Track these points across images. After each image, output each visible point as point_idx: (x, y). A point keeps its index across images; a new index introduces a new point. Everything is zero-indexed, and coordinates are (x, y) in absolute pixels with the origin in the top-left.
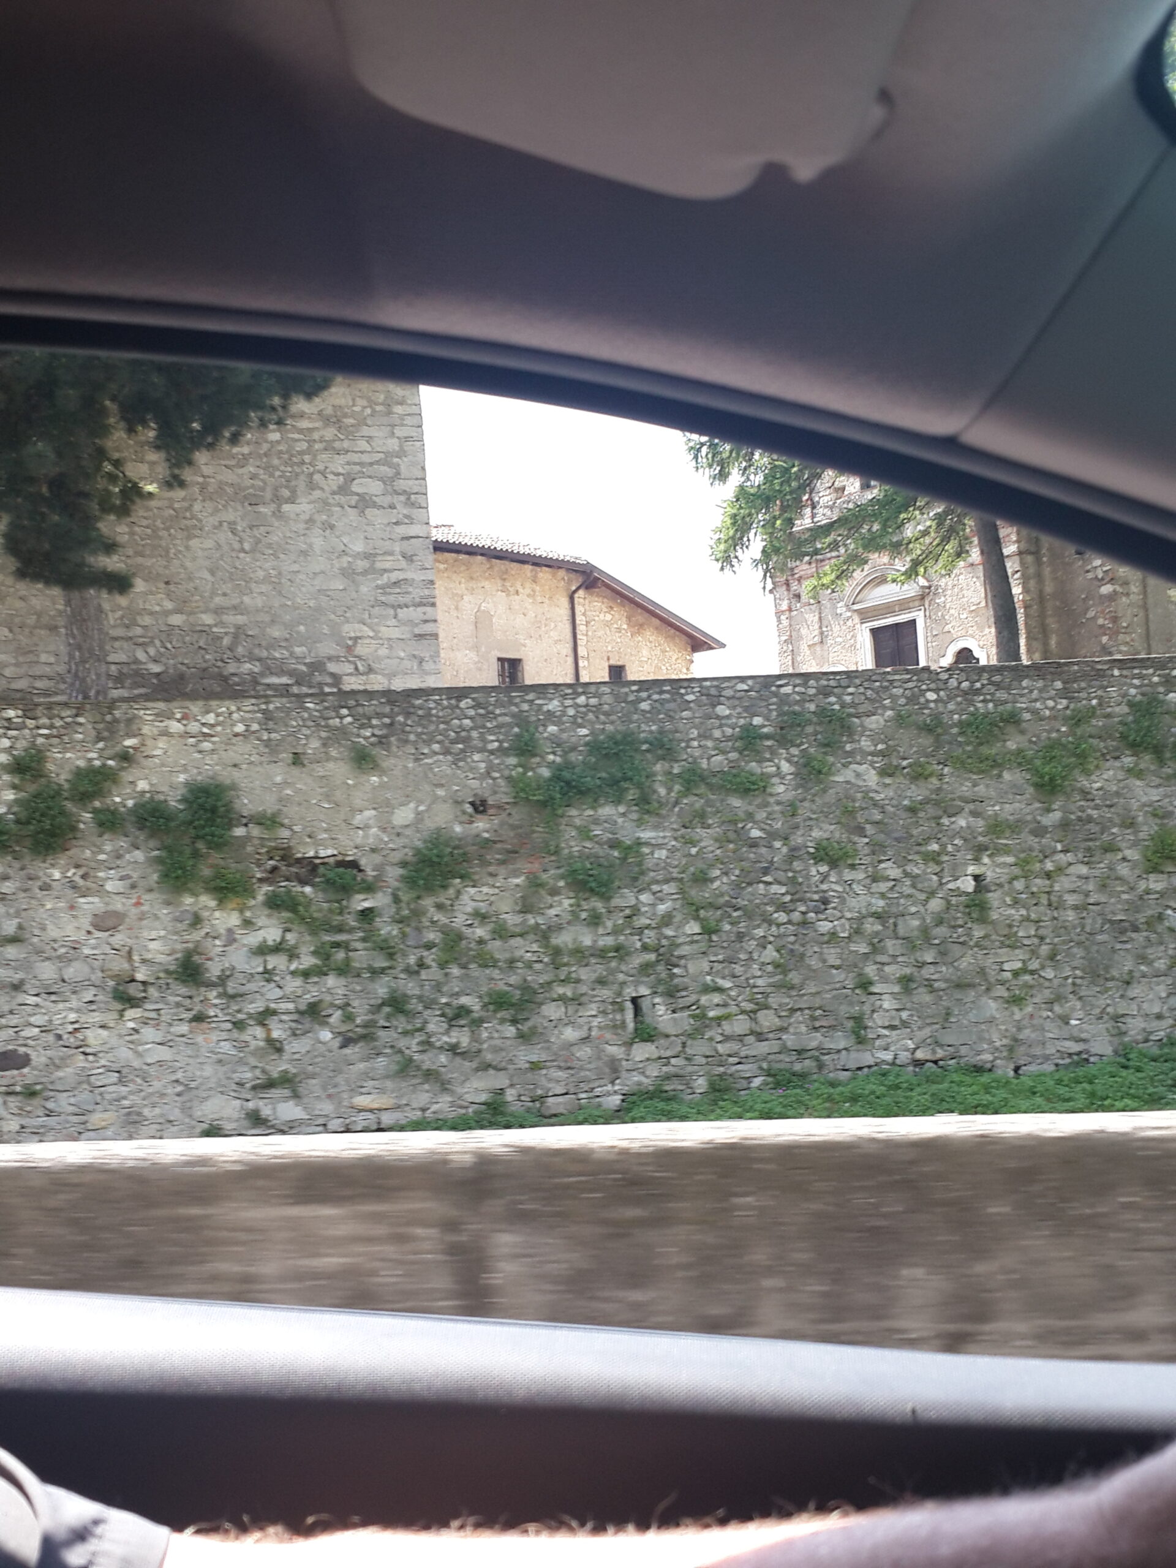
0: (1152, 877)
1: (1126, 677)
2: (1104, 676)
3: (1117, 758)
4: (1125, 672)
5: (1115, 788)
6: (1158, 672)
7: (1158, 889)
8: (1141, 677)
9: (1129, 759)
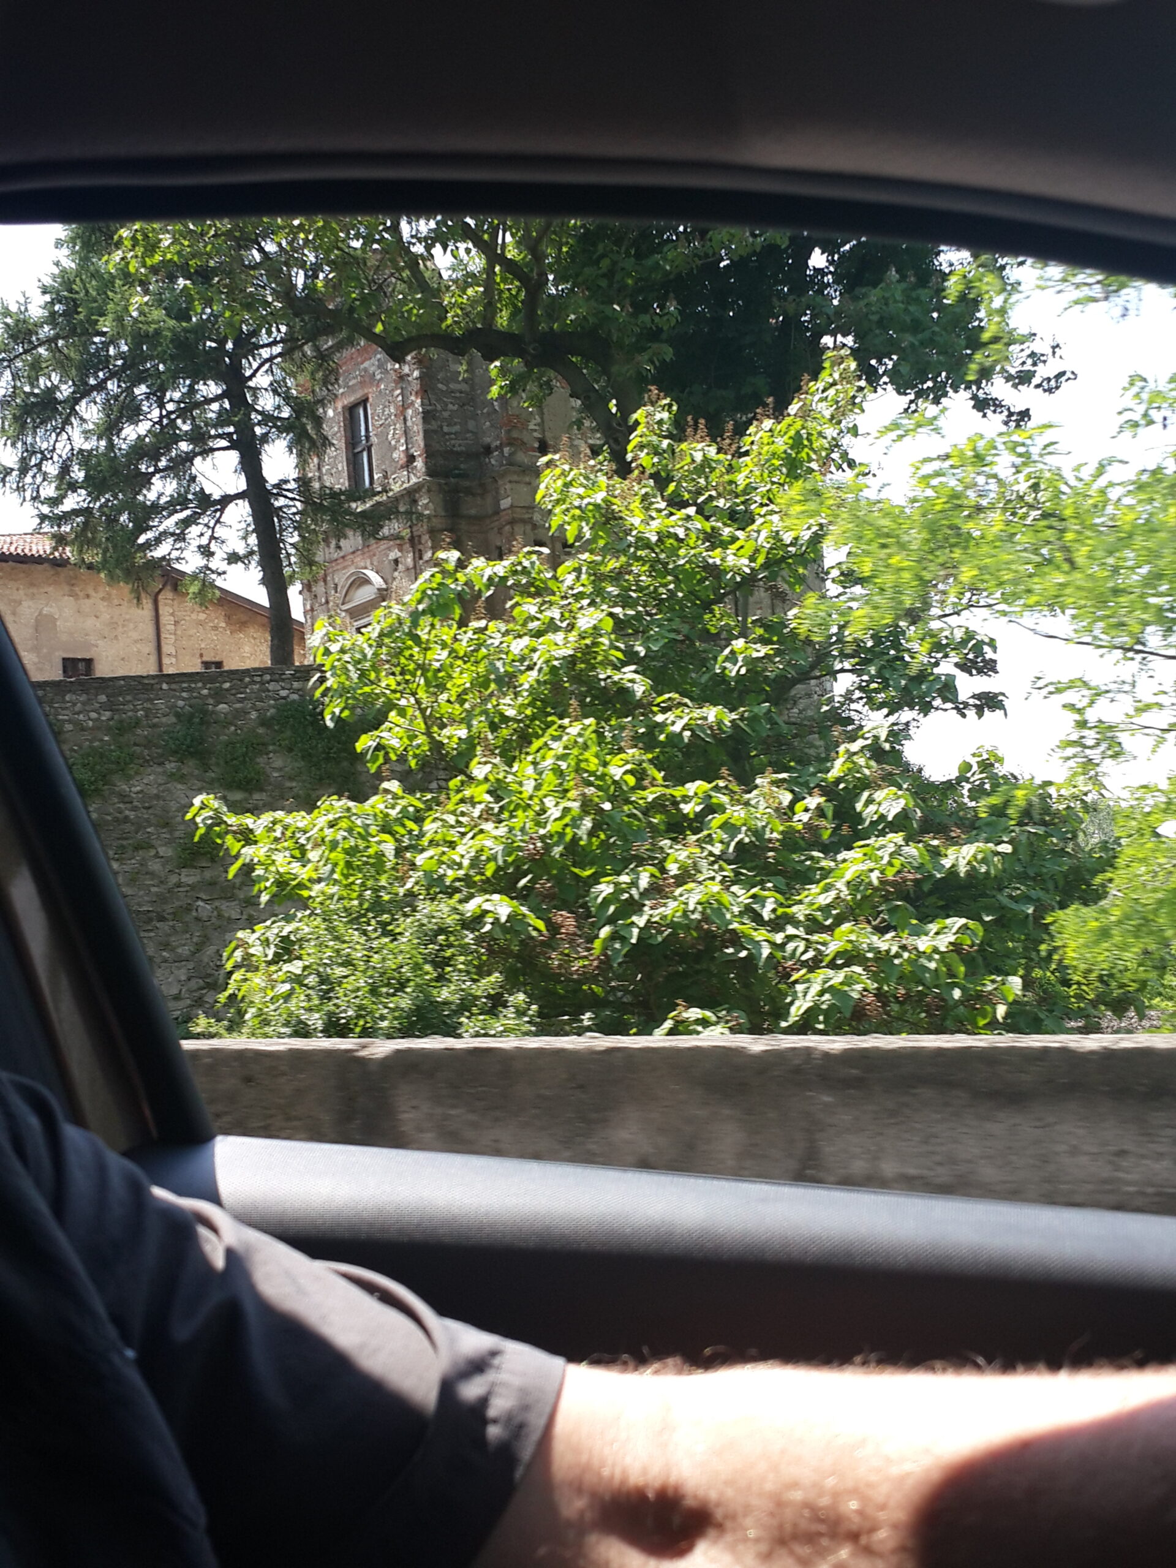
0: (184, 871)
1: (175, 690)
2: (152, 689)
3: (161, 764)
4: (174, 686)
5: (155, 792)
6: (208, 686)
7: (190, 883)
8: (190, 690)
9: (173, 765)
